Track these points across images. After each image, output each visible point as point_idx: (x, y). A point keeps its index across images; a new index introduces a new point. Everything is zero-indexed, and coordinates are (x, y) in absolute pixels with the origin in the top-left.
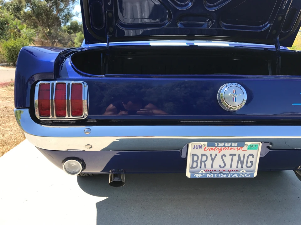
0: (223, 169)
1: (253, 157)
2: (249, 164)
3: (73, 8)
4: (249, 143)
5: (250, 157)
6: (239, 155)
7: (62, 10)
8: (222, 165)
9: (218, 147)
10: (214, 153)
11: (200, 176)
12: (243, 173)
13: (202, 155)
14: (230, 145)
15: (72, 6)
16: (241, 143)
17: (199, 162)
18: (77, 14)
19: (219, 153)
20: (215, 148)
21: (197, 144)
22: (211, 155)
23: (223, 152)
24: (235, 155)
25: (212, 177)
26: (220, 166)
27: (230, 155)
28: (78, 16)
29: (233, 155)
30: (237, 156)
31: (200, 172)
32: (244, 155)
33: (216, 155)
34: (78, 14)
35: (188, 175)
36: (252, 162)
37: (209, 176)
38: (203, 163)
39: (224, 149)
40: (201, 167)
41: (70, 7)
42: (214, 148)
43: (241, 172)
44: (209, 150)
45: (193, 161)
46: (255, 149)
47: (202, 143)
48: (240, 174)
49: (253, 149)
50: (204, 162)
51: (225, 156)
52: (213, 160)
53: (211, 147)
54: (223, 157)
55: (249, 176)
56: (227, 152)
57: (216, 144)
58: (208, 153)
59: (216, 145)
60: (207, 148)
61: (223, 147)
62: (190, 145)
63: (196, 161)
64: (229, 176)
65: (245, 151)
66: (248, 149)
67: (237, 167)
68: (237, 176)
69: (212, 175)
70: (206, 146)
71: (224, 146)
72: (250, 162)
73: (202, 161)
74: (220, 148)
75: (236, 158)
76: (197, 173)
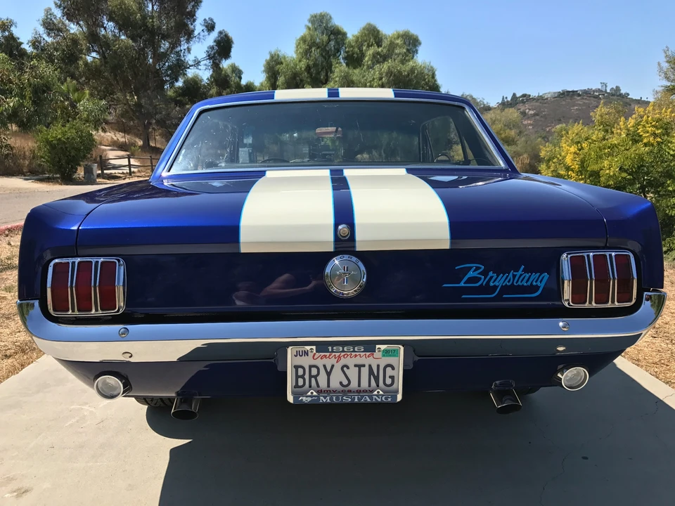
0: (347, 389)
1: (393, 368)
2: (389, 381)
3: (189, 50)
4: (383, 347)
5: (389, 369)
6: (370, 366)
7: (164, 56)
8: (345, 382)
9: (334, 354)
10: (329, 362)
11: (309, 399)
12: (379, 395)
13: (311, 367)
14: (352, 350)
15: (186, 47)
16: (370, 347)
17: (307, 377)
18: (197, 63)
19: (337, 362)
20: (330, 355)
21: (300, 349)
22: (325, 366)
23: (343, 361)
24: (364, 366)
25: (328, 401)
26: (341, 383)
27: (355, 366)
28: (199, 67)
29: (359, 366)
30: (367, 367)
31: (309, 394)
32: (378, 366)
33: (333, 366)
34: (200, 62)
35: (290, 399)
36: (392, 377)
37: (322, 399)
38: (313, 380)
39: (344, 356)
40: (310, 386)
41: (182, 48)
42: (328, 354)
43: (376, 393)
44: (321, 358)
45: (297, 377)
46: (394, 356)
47: (308, 348)
48: (374, 397)
49: (390, 356)
50: (315, 377)
51: (348, 368)
52: (329, 374)
53: (323, 354)
54: (345, 369)
55: (389, 400)
56: (350, 361)
57: (330, 348)
58: (319, 363)
59: (330, 350)
60: (318, 354)
61: (343, 354)
62: (289, 350)
63: (302, 377)
64: (356, 400)
65: (377, 359)
66: (384, 356)
67: (370, 385)
68: (369, 400)
69: (328, 398)
70: (315, 352)
71: (343, 351)
72: (390, 377)
73: (311, 377)
74: (337, 354)
75: (365, 371)
76: (304, 394)
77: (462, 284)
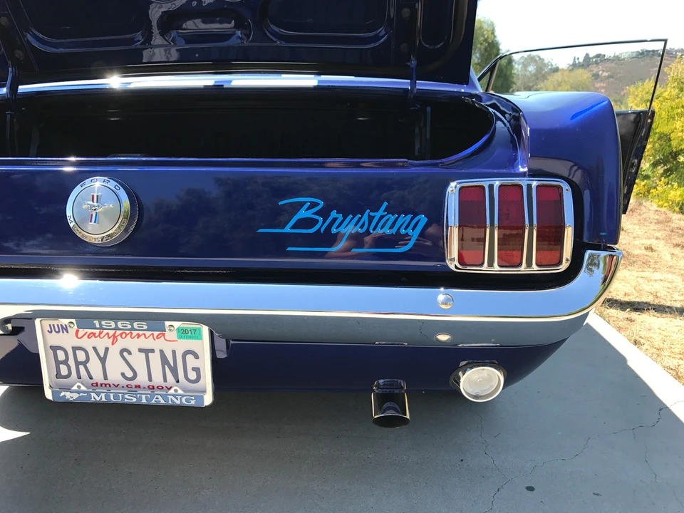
0: (133, 383)
1: (196, 357)
2: (192, 375)
4: (177, 324)
5: (190, 358)
6: (162, 352)
8: (130, 374)
9: (105, 331)
10: (102, 343)
11: (75, 396)
12: (177, 396)
13: (75, 349)
14: (129, 327)
16: (155, 322)
17: (71, 362)
19: (113, 344)
20: (100, 333)
21: (55, 322)
22: (95, 348)
23: (122, 343)
24: (153, 351)
25: (104, 399)
26: (123, 375)
27: (140, 350)
29: (147, 352)
30: (157, 354)
31: (75, 388)
32: (174, 352)
33: (107, 349)
35: (49, 394)
36: (197, 370)
37: (94, 397)
38: (81, 368)
39: (121, 334)
40: (79, 377)
42: (97, 332)
43: (172, 391)
44: (89, 337)
45: (58, 363)
46: (197, 338)
47: (65, 322)
48: (170, 397)
49: (190, 338)
50: (85, 363)
51: (130, 353)
52: (103, 360)
53: (89, 331)
54: (125, 354)
55: (193, 402)
56: (133, 344)
57: (97, 322)
58: (87, 343)
59: (98, 326)
60: (82, 332)
61: (119, 332)
62: (37, 321)
63: (66, 362)
64: (144, 401)
65: (172, 341)
66: (180, 337)
67: (165, 380)
68: (162, 402)
69: (103, 395)
70: (76, 327)
71: (117, 328)
72: (194, 369)
73: (77, 363)
74: (111, 332)
75: (155, 359)
76: (68, 389)
77: (287, 229)
